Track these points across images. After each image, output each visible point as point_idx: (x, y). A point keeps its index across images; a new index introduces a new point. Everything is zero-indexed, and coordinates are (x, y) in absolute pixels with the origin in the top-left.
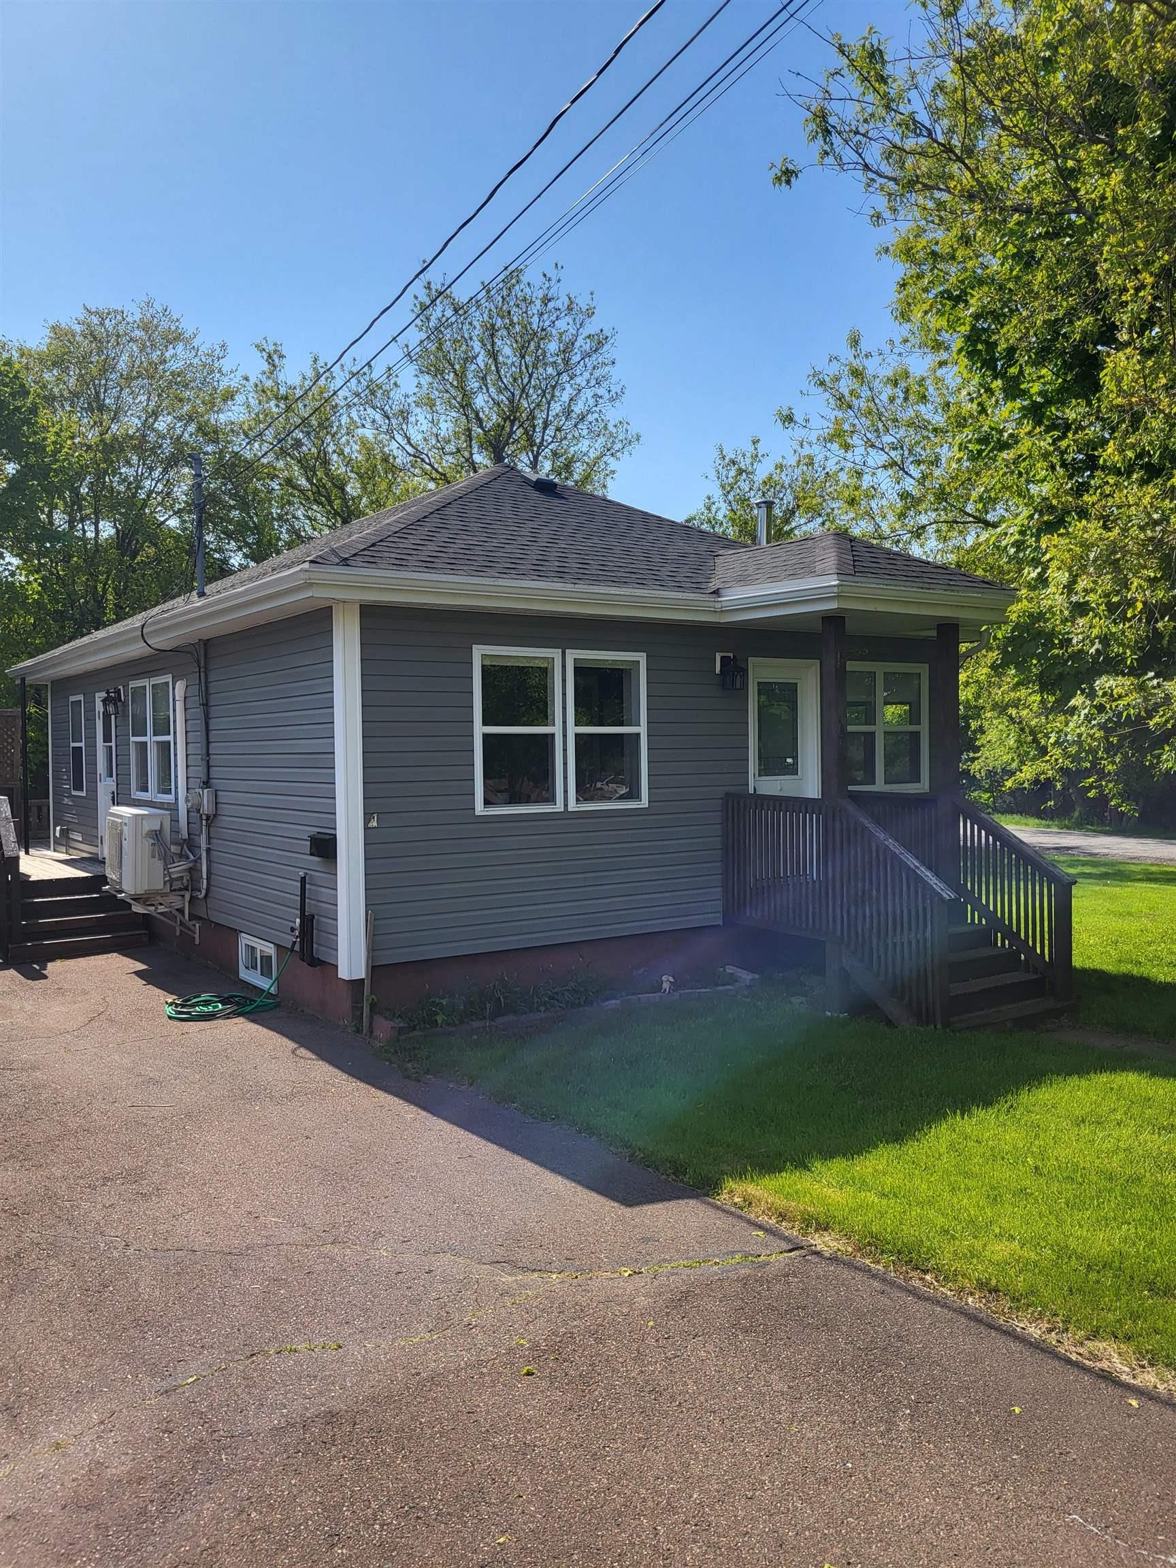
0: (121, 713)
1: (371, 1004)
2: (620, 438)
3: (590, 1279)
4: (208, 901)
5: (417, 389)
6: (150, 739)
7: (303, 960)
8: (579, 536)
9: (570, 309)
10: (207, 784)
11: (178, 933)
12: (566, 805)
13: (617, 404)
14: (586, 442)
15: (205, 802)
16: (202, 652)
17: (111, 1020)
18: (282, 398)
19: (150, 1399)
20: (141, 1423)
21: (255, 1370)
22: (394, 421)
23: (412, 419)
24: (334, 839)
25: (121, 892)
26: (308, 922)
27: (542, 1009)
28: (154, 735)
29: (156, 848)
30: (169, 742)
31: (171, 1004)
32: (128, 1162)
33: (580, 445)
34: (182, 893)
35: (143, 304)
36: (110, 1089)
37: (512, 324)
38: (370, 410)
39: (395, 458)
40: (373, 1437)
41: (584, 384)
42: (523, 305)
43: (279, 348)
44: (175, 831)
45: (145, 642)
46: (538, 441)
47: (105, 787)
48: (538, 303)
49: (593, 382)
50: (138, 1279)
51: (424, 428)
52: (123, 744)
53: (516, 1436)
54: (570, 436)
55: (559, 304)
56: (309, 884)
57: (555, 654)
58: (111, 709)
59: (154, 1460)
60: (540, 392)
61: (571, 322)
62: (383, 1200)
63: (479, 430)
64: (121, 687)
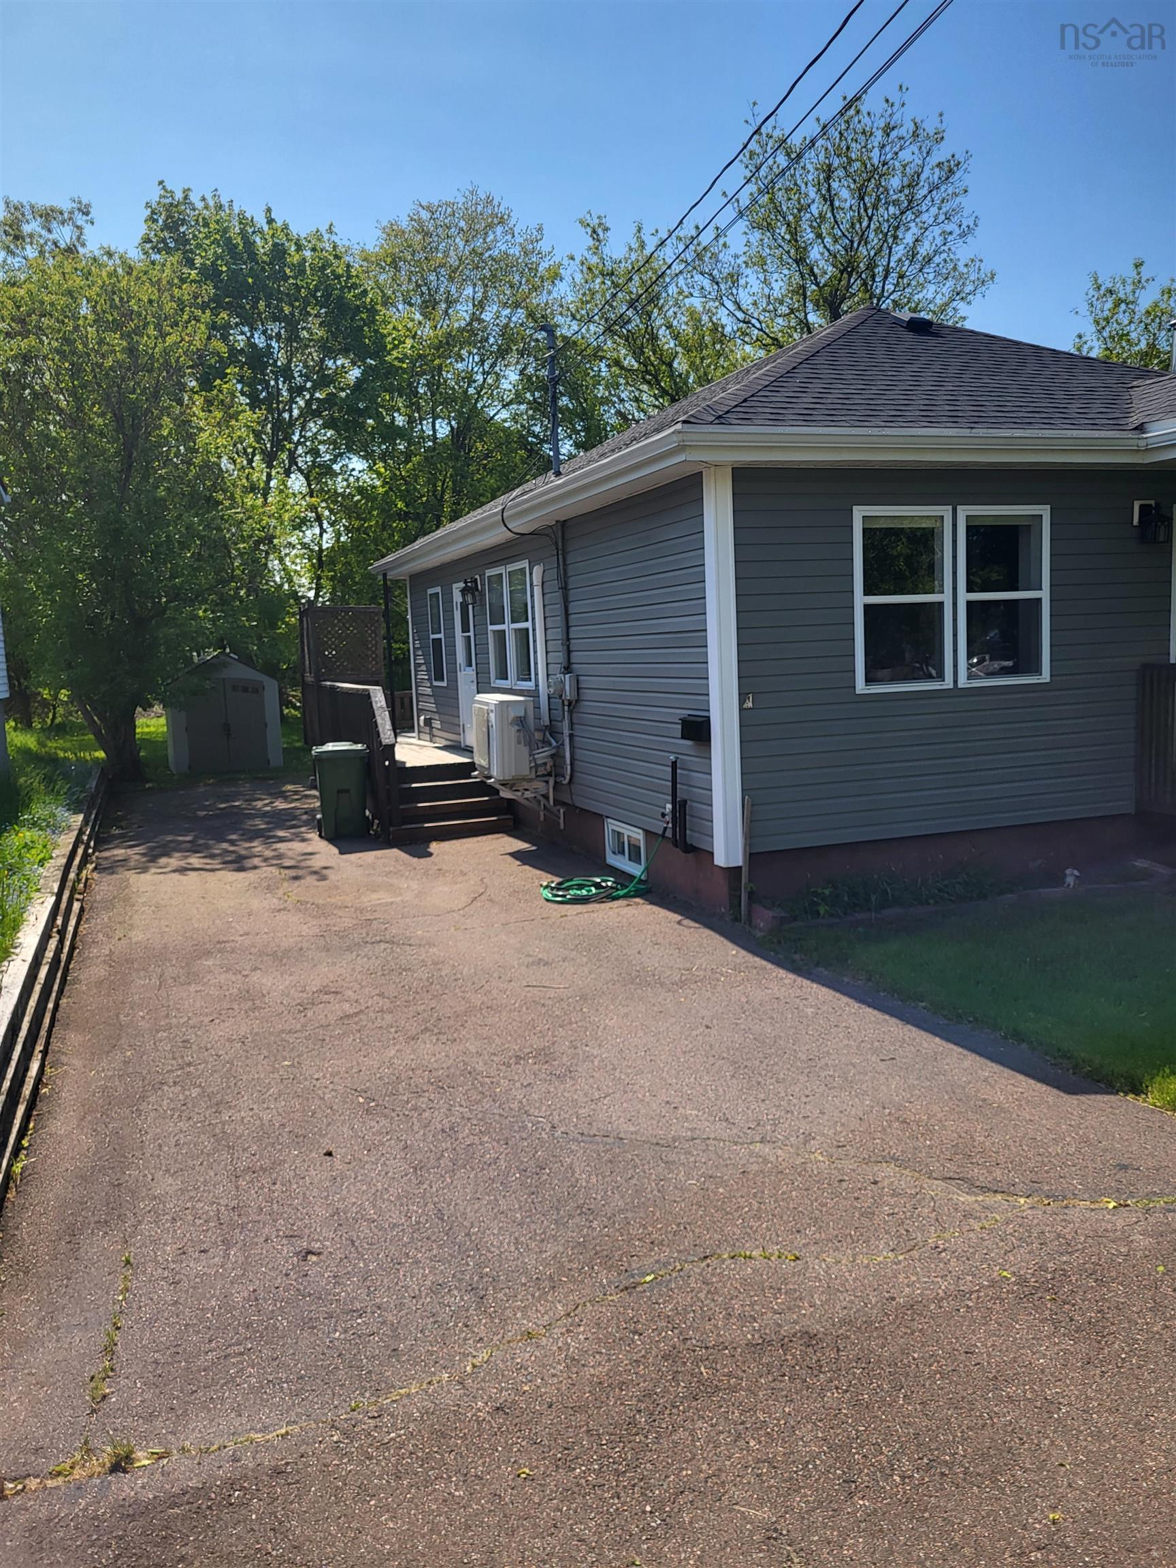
0: (479, 601)
1: (749, 893)
2: (972, 278)
3: (1066, 1207)
4: (572, 786)
5: (747, 248)
6: (508, 627)
7: (676, 846)
8: (967, 377)
9: (915, 135)
10: (568, 669)
11: (542, 818)
12: (956, 682)
13: (970, 239)
14: (932, 288)
15: (567, 688)
16: (560, 535)
17: (491, 900)
18: (608, 274)
19: (611, 1295)
20: (608, 1321)
21: (713, 1275)
22: (723, 286)
23: (742, 282)
24: (706, 722)
25: (490, 778)
26: (681, 810)
27: (932, 901)
28: (512, 622)
29: (522, 734)
30: (527, 630)
31: (546, 887)
32: (537, 1043)
33: (925, 291)
34: (546, 779)
35: (467, 193)
36: (503, 967)
37: (850, 161)
38: (698, 277)
39: (723, 327)
40: (864, 1369)
41: (931, 221)
42: (862, 138)
43: (604, 221)
44: (538, 718)
45: (506, 526)
46: (878, 291)
47: (466, 676)
48: (879, 134)
49: (942, 218)
50: (572, 1163)
51: (755, 289)
52: (481, 633)
53: (1031, 1388)
54: (914, 283)
55: (902, 132)
56: (680, 768)
57: (945, 511)
58: (469, 599)
59: (631, 1364)
60: (881, 236)
61: (916, 151)
62: (804, 1099)
63: (814, 287)
64: (477, 577)
